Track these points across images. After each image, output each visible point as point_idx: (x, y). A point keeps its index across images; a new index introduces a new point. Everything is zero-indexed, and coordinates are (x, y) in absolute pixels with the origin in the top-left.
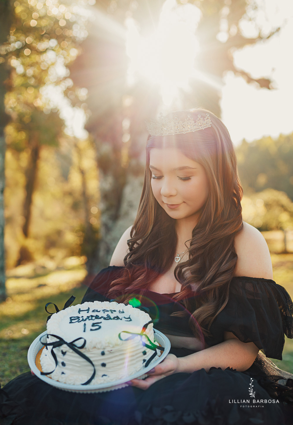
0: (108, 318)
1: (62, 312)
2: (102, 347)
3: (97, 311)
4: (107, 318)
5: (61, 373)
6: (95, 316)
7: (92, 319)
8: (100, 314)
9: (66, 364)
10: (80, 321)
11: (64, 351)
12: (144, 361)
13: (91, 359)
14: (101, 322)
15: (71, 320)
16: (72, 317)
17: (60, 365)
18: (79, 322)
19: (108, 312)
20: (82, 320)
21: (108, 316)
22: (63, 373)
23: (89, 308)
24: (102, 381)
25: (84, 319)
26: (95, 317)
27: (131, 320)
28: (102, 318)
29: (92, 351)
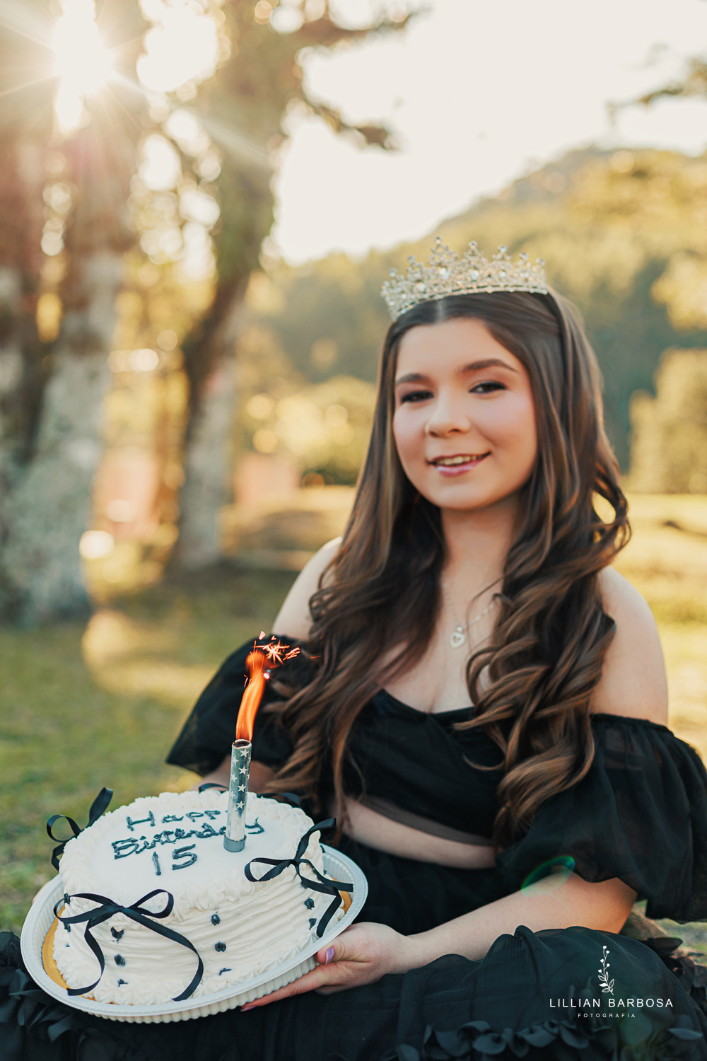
0: (209, 833)
1: (86, 834)
2: (212, 906)
3: (175, 819)
4: (205, 834)
5: (117, 984)
6: (175, 832)
7: (168, 841)
8: (187, 826)
9: (126, 960)
10: (141, 850)
11: (118, 930)
12: (312, 922)
13: (190, 938)
14: (194, 846)
15: (118, 850)
16: (117, 843)
17: (113, 963)
18: (137, 853)
19: (202, 817)
20: (145, 847)
21: (206, 828)
22: (121, 982)
23: (151, 815)
24: (222, 985)
25: (148, 844)
26: (176, 835)
27: (262, 830)
28: (194, 835)
29: (187, 920)
